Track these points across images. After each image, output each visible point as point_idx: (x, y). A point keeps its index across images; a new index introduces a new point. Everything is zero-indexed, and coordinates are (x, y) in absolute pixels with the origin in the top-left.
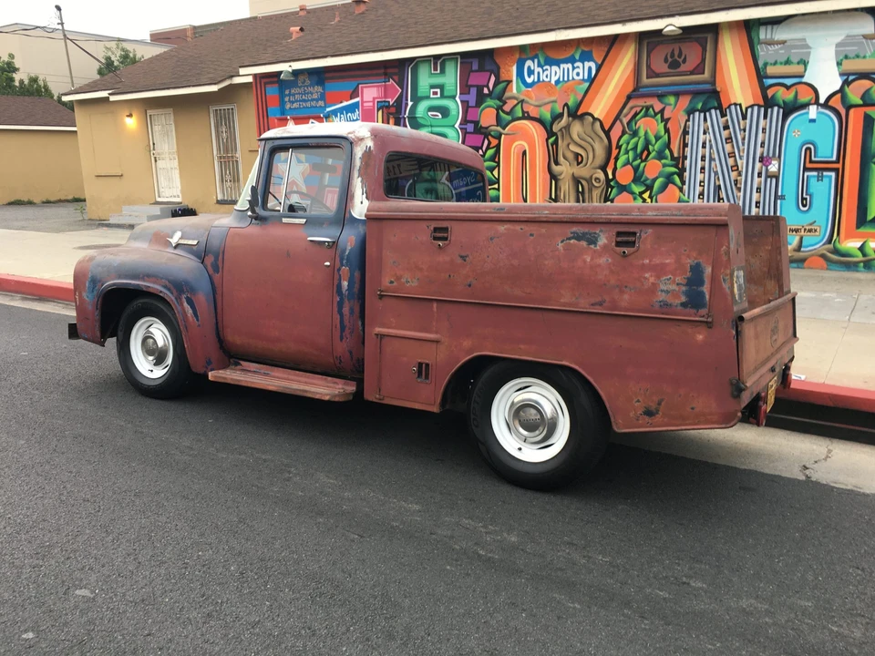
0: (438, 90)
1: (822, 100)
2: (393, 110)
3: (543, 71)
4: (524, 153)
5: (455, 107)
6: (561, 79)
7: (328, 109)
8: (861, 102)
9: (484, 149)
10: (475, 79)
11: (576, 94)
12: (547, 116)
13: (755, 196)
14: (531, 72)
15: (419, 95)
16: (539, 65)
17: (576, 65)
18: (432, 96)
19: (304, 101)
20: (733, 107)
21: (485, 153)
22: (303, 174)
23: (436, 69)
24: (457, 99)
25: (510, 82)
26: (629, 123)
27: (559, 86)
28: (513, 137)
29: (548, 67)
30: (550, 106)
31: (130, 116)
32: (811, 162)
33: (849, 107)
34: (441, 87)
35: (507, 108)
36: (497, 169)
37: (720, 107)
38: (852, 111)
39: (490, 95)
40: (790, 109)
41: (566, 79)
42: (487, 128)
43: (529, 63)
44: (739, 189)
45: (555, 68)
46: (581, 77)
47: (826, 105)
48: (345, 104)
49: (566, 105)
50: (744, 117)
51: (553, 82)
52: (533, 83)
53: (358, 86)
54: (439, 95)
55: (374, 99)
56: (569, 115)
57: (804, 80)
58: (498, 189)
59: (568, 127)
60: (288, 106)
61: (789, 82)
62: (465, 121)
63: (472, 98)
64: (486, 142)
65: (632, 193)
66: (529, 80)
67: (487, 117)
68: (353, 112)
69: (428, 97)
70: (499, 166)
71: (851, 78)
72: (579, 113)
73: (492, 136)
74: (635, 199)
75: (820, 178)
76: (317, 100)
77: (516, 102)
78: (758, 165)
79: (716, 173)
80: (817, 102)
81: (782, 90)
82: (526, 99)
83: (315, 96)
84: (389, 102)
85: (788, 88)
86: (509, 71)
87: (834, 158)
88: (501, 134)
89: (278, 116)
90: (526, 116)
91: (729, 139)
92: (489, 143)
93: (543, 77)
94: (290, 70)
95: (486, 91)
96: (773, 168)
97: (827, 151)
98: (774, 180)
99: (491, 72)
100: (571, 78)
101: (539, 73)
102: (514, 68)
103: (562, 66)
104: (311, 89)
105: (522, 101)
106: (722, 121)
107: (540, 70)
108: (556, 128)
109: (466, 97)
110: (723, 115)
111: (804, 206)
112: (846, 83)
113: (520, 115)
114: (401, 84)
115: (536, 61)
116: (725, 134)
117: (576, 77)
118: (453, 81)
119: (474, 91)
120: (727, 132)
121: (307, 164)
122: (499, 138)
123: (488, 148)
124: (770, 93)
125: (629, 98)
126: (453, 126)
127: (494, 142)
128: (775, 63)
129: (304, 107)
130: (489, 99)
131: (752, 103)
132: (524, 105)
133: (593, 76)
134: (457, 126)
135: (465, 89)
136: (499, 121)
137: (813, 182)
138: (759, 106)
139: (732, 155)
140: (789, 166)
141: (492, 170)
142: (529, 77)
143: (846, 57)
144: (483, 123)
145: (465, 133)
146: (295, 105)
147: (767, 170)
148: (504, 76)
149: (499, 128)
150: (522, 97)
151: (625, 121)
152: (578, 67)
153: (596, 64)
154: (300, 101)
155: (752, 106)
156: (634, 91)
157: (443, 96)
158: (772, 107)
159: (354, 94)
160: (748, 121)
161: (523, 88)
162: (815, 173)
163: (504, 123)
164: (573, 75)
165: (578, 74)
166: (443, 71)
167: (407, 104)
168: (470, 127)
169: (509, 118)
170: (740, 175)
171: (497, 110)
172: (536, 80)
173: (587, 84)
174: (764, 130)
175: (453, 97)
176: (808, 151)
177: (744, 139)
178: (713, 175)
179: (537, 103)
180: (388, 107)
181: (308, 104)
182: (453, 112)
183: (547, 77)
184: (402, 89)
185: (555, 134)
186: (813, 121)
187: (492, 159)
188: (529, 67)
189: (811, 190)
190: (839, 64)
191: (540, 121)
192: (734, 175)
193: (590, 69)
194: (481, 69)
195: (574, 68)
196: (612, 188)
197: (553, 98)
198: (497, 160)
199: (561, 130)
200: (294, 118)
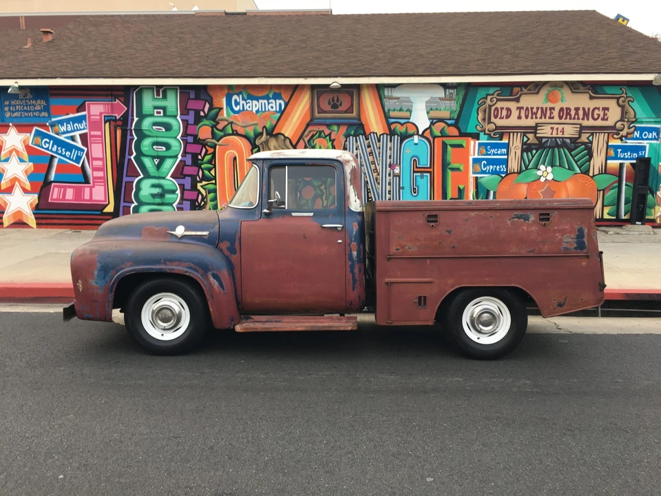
0: (162, 111)
1: (420, 133)
2: (120, 123)
3: (247, 104)
4: (235, 158)
5: (177, 124)
6: (260, 110)
7: (53, 120)
8: (440, 135)
9: (203, 154)
10: (192, 105)
11: (271, 120)
12: (252, 134)
13: (388, 187)
14: (237, 104)
15: (144, 113)
16: (243, 99)
17: (270, 101)
18: (155, 114)
19: (27, 111)
20: (372, 134)
21: (203, 158)
22: (26, 172)
23: (158, 95)
24: (178, 118)
25: (221, 109)
26: (309, 141)
27: (259, 114)
28: (226, 147)
29: (249, 101)
30: (253, 127)
32: (417, 167)
33: (434, 137)
34: (164, 109)
35: (220, 126)
36: (213, 170)
37: (364, 134)
38: (436, 139)
39: (206, 116)
40: (404, 137)
41: (263, 110)
42: (204, 140)
43: (235, 97)
44: (379, 183)
45: (255, 102)
46: (274, 109)
47: (422, 136)
48: (71, 116)
49: (265, 127)
50: (379, 141)
51: (254, 111)
52: (238, 112)
53: (84, 102)
54: (162, 114)
55: (101, 113)
56: (267, 134)
57: (410, 121)
58: (215, 184)
59: (267, 142)
60: (8, 115)
61: (402, 121)
62: (185, 134)
63: (191, 118)
64: (204, 150)
65: (314, 186)
66: (236, 109)
67: (204, 132)
68: (81, 122)
69: (152, 115)
70: (215, 167)
71: (434, 121)
72: (274, 133)
73: (208, 146)
74: (315, 190)
75: (422, 177)
76: (40, 111)
77: (227, 123)
78: (388, 169)
79: (365, 174)
80: (418, 134)
81: (399, 126)
82: (235, 121)
83: (38, 108)
84: (116, 117)
85: (402, 125)
86: (220, 102)
87: (429, 166)
88: (216, 145)
90: (235, 133)
91: (371, 153)
92: (207, 151)
93: (246, 107)
94: (16, 85)
95: (202, 114)
96: (397, 171)
97: (425, 161)
98: (398, 178)
99: (206, 101)
100: (267, 110)
101: (243, 105)
102: (224, 100)
103: (260, 101)
104: (34, 102)
105: (232, 123)
106: (366, 142)
107: (244, 102)
108: (258, 142)
109: (185, 117)
110: (367, 139)
111: (415, 193)
112: (432, 124)
113: (231, 132)
114: (127, 103)
115: (241, 96)
116: (369, 150)
117: (270, 109)
118: (174, 104)
119: (192, 113)
120: (370, 149)
121: (31, 164)
122: (214, 147)
123: (206, 154)
124: (392, 127)
125: (308, 125)
126: (176, 138)
127: (211, 150)
128: (394, 110)
129: (27, 117)
130: (205, 120)
131: (383, 132)
132: (233, 125)
133: (283, 109)
134: (179, 137)
135: (185, 111)
136: (213, 135)
137: (419, 178)
138: (387, 135)
139: (373, 163)
140: (405, 169)
141: (209, 170)
142: (236, 106)
143: (431, 109)
144: (201, 136)
145: (186, 143)
146: (16, 114)
147: (393, 172)
148: (216, 104)
149: (214, 141)
150: (231, 120)
151: (306, 140)
152: (272, 103)
153: (284, 101)
154: (21, 111)
155: (383, 134)
156: (311, 121)
157: (165, 115)
158: (394, 135)
159: (81, 108)
160: (381, 143)
161: (232, 114)
162: (419, 174)
163: (218, 137)
164: (268, 107)
165: (272, 107)
166: (165, 97)
167: (133, 120)
168: (190, 139)
169: (222, 134)
170: (379, 175)
171: (212, 127)
172: (241, 109)
173: (279, 115)
174: (390, 148)
175: (175, 117)
176: (415, 161)
177: (379, 153)
178: (363, 175)
179: (243, 125)
180: (115, 120)
181: (31, 114)
182: (175, 127)
183: (249, 107)
184: (128, 107)
185: (258, 146)
186: (416, 144)
187: (210, 162)
188: (236, 100)
189: (418, 184)
190: (428, 113)
191: (246, 137)
192: (375, 174)
193: (280, 104)
194: (197, 98)
195: (269, 103)
196: (300, 182)
197: (256, 122)
198: (213, 163)
199: (261, 144)
200: (17, 126)
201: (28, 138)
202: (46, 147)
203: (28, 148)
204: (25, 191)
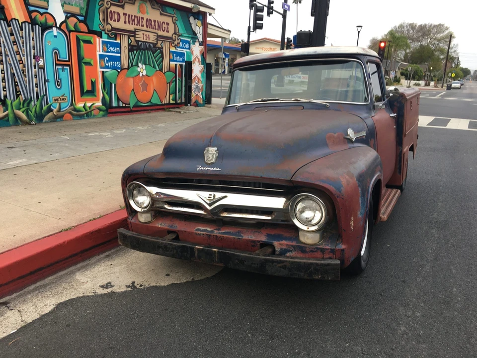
1: (58, 26)
8: (74, 29)
13: (35, 80)
20: (14, 21)
32: (58, 60)
33: (70, 31)
37: (5, 19)
38: (71, 33)
40: (45, 28)
44: (25, 76)
47: (60, 28)
50: (22, 30)
57: (48, 11)
61: (42, 11)
71: (69, 15)
75: (63, 70)
78: (33, 61)
79: (10, 65)
80: (56, 26)
81: (39, 15)
85: (42, 14)
87: (67, 59)
91: (14, 42)
96: (41, 63)
97: (64, 55)
98: (42, 70)
106: (9, 29)
110: (9, 26)
111: (59, 86)
112: (67, 18)
116: (12, 38)
120: (12, 37)
124: (33, 15)
131: (24, 20)
137: (60, 71)
138: (29, 23)
139: (18, 53)
140: (47, 61)
143: (65, 3)
147: (38, 64)
155: (24, 22)
158: (35, 25)
160: (24, 32)
162: (61, 67)
170: (24, 67)
174: (33, 38)
176: (56, 53)
177: (23, 43)
178: (9, 66)
186: (55, 36)
189: (60, 77)
190: (62, 6)
192: (21, 66)
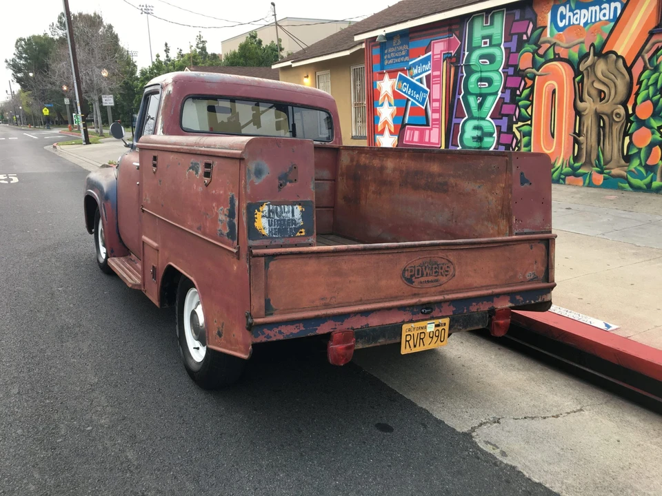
0: (488, 40)
2: (454, 60)
3: (574, 15)
4: (554, 92)
5: (500, 53)
6: (589, 21)
7: (410, 63)
9: (521, 89)
10: (517, 28)
11: (602, 34)
12: (576, 56)
14: (563, 17)
15: (474, 45)
16: (571, 10)
17: (603, 7)
18: (483, 46)
19: (397, 57)
21: (521, 93)
22: (392, 115)
23: (487, 22)
24: (502, 46)
25: (545, 27)
26: (650, 59)
27: (588, 26)
28: (545, 77)
29: (578, 11)
30: (577, 48)
31: (307, 77)
34: (490, 37)
35: (541, 52)
36: (530, 108)
39: (528, 41)
41: (593, 21)
42: (524, 71)
43: (562, 9)
45: (584, 11)
46: (607, 18)
48: (422, 57)
49: (592, 45)
51: (582, 24)
52: (565, 27)
53: (431, 42)
54: (488, 45)
55: (441, 51)
56: (595, 55)
58: (531, 125)
59: (593, 66)
60: (386, 62)
62: (507, 66)
63: (513, 45)
64: (523, 83)
65: (651, 128)
66: (561, 25)
67: (525, 62)
68: (427, 64)
69: (480, 47)
70: (532, 104)
72: (603, 52)
73: (529, 78)
74: (653, 133)
76: (404, 56)
77: (549, 45)
82: (558, 42)
83: (403, 53)
84: (451, 53)
86: (545, 18)
88: (535, 75)
89: (379, 71)
90: (558, 58)
92: (526, 84)
93: (573, 21)
94: (384, 34)
95: (525, 37)
99: (530, 20)
100: (598, 19)
101: (570, 17)
102: (549, 15)
103: (590, 8)
104: (401, 48)
105: (554, 44)
107: (571, 14)
108: (582, 68)
109: (509, 45)
113: (552, 57)
114: (461, 37)
115: (568, 6)
117: (603, 18)
118: (500, 32)
119: (515, 38)
121: (395, 107)
122: (533, 79)
123: (524, 88)
125: (651, 34)
126: (498, 71)
127: (530, 83)
129: (396, 63)
130: (526, 45)
132: (556, 48)
133: (618, 14)
134: (500, 70)
135: (508, 38)
136: (534, 64)
141: (526, 107)
142: (561, 21)
144: (521, 67)
145: (507, 76)
146: (391, 61)
148: (540, 23)
149: (534, 70)
150: (554, 41)
151: (647, 57)
152: (605, 8)
153: (621, 3)
154: (394, 58)
156: (656, 27)
157: (491, 45)
159: (428, 49)
161: (556, 32)
163: (538, 65)
164: (600, 16)
165: (604, 15)
166: (492, 24)
167: (464, 54)
168: (511, 71)
169: (542, 60)
171: (533, 54)
172: (567, 24)
173: (612, 24)
175: (499, 45)
179: (566, 45)
180: (451, 58)
181: (399, 60)
182: (498, 59)
183: (577, 20)
184: (461, 41)
185: (581, 73)
187: (527, 98)
188: (562, 12)
191: (568, 61)
193: (616, 8)
194: (522, 18)
195: (601, 10)
196: (632, 122)
197: (581, 40)
198: (531, 99)
199: (586, 69)
200: (389, 72)
201: (395, 83)
202: (404, 91)
203: (394, 92)
204: (391, 133)
